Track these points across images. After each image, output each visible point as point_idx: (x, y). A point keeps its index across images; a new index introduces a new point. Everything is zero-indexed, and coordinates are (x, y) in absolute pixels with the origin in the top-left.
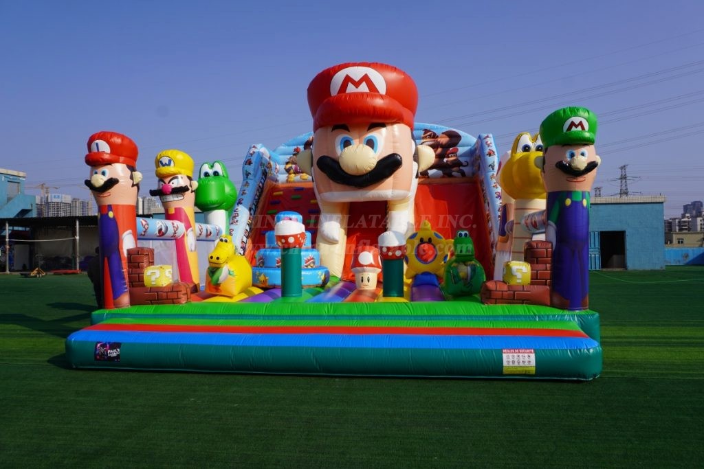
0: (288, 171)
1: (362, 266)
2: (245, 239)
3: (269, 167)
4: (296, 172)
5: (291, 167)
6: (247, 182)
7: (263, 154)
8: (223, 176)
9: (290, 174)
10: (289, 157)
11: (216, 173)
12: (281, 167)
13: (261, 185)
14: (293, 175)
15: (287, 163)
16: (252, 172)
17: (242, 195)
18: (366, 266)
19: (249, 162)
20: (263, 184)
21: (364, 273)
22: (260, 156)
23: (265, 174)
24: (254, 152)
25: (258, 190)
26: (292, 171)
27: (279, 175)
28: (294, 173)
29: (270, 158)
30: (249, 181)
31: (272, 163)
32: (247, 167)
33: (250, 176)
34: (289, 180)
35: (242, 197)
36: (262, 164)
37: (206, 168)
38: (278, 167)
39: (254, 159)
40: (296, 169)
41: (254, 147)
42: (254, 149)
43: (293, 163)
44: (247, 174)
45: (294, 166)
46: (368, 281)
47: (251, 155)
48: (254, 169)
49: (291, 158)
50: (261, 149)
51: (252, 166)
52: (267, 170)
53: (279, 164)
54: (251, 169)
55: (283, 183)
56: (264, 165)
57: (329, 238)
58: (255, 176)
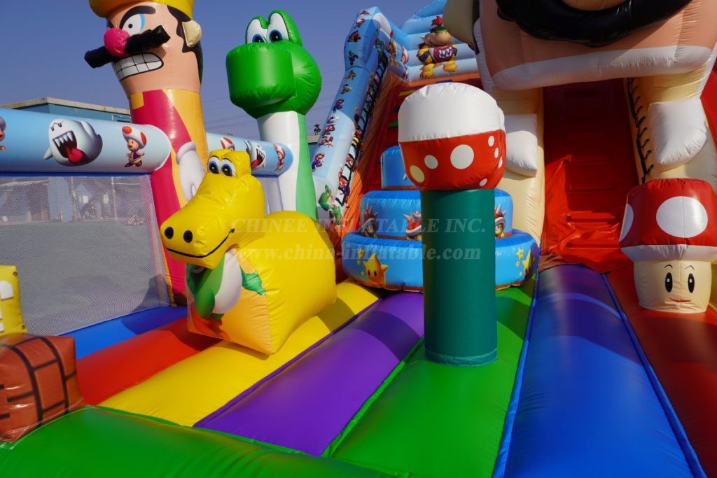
0: (423, 59)
1: (673, 241)
2: (346, 173)
3: (392, 51)
4: (437, 60)
5: (428, 52)
6: (352, 72)
7: (379, 25)
8: (290, 39)
9: (426, 64)
10: (423, 35)
11: (275, 36)
12: (412, 54)
13: (376, 77)
14: (432, 65)
15: (421, 46)
16: (360, 54)
17: (342, 93)
18: (687, 241)
19: (354, 37)
20: (381, 78)
21: (673, 263)
22: (374, 27)
23: (383, 60)
24: (363, 21)
25: (371, 86)
26: (429, 58)
27: (409, 68)
28: (433, 62)
29: (392, 34)
30: (355, 70)
31: (395, 44)
32: (352, 44)
33: (357, 62)
34: (427, 73)
35: (342, 97)
36: (377, 42)
37: (257, 28)
38: (406, 52)
39: (362, 32)
40: (436, 54)
41: (364, 13)
42: (363, 16)
43: (431, 45)
44: (351, 58)
45: (432, 50)
46: (691, 287)
47: (359, 25)
48: (364, 49)
49: (426, 36)
50: (376, 15)
51: (360, 43)
52: (388, 55)
53: (408, 49)
54: (358, 48)
55: (414, 81)
56: (381, 44)
57: (517, 165)
58: (366, 61)
